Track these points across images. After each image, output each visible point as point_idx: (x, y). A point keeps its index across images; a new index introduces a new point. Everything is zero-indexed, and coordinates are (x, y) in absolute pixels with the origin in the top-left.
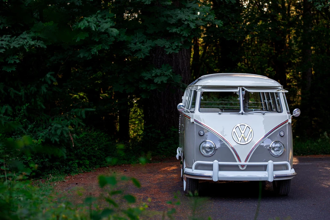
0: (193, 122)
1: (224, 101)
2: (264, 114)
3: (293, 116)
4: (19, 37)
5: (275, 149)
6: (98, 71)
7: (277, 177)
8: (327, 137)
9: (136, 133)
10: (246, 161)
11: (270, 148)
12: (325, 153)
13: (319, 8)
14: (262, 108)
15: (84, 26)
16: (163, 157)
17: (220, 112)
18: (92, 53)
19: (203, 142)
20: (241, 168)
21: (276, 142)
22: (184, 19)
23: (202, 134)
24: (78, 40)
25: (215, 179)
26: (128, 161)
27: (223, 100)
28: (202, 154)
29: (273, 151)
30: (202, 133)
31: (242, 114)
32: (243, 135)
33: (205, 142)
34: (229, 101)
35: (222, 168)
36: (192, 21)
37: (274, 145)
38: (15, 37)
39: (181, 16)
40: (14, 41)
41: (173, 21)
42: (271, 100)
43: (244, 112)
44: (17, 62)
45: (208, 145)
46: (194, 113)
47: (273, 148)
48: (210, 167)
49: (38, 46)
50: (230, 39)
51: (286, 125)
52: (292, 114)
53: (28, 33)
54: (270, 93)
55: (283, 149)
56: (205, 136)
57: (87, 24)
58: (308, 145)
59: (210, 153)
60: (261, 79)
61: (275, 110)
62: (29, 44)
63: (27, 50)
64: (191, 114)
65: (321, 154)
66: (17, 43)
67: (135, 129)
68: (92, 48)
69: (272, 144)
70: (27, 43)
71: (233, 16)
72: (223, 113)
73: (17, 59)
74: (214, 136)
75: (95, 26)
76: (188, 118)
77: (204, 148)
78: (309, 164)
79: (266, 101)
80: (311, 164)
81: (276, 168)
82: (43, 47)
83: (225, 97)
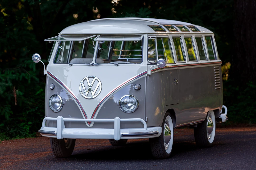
0: (47, 75)
2: (117, 65)
7: (125, 135)
11: (120, 102)
17: (71, 64)
19: (52, 96)
20: (88, 125)
25: (59, 137)
28: (52, 110)
31: (93, 65)
32: (90, 88)
51: (144, 77)
55: (137, 105)
56: (55, 89)
59: (58, 108)
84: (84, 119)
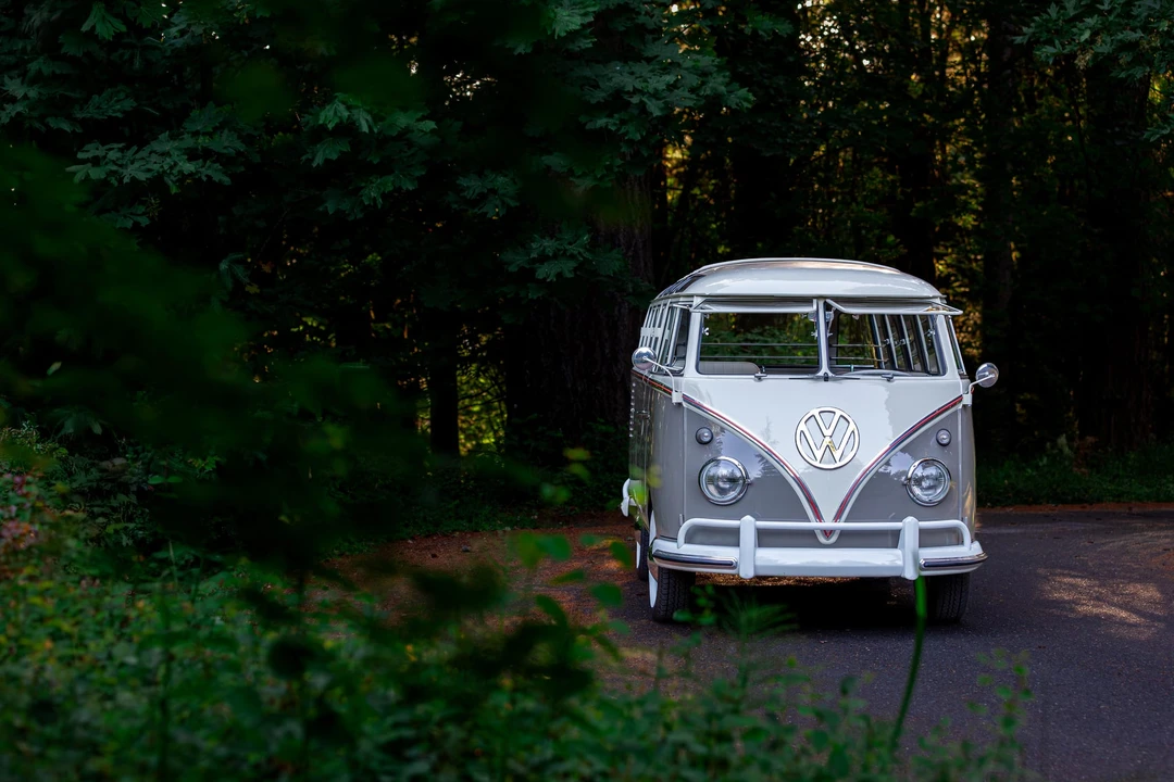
0: (680, 404)
1: (752, 341)
2: (889, 380)
3: (976, 386)
4: (147, 149)
5: (923, 483)
6: (371, 253)
7: (929, 566)
8: (1066, 450)
9: (474, 442)
10: (837, 517)
11: (910, 479)
12: (1058, 499)
13: (1047, 57)
14: (879, 363)
15: (337, 120)
16: (571, 510)
17: (759, 374)
18: (362, 202)
19: (709, 462)
20: (822, 539)
21: (926, 463)
22: (631, 89)
23: (707, 439)
24: (319, 160)
25: (747, 572)
26: (470, 521)
27: (746, 340)
28: (708, 499)
29: (917, 490)
30: (706, 436)
31: (826, 378)
32: (828, 439)
33: (715, 461)
34: (766, 342)
35: (765, 538)
36: (656, 95)
37: (919, 473)
38: (135, 148)
39: (622, 78)
40: (132, 163)
41: (598, 96)
42: (907, 339)
43: (830, 374)
44: (143, 225)
45: (723, 471)
46: (682, 375)
47: (918, 481)
48: (731, 537)
49: (205, 179)
50: (771, 154)
51: (956, 412)
52: (973, 380)
53: (173, 137)
54: (904, 316)
55: (948, 484)
56: (714, 443)
57: (346, 114)
58: (1008, 476)
59: (732, 494)
60: (877, 277)
61: (918, 367)
62: (180, 172)
63: (174, 190)
64: (673, 378)
65: (1048, 502)
66: (143, 168)
67: (468, 429)
68: (363, 184)
69: (914, 469)
70: (171, 168)
71: (782, 83)
72: (769, 376)
73: (144, 214)
74: (743, 445)
75: (369, 118)
76: (665, 391)
77: (712, 480)
78: (1013, 531)
79: (891, 340)
80: (1019, 531)
81: (927, 538)
82: (220, 181)
83: (756, 331)
84: (814, 524)
